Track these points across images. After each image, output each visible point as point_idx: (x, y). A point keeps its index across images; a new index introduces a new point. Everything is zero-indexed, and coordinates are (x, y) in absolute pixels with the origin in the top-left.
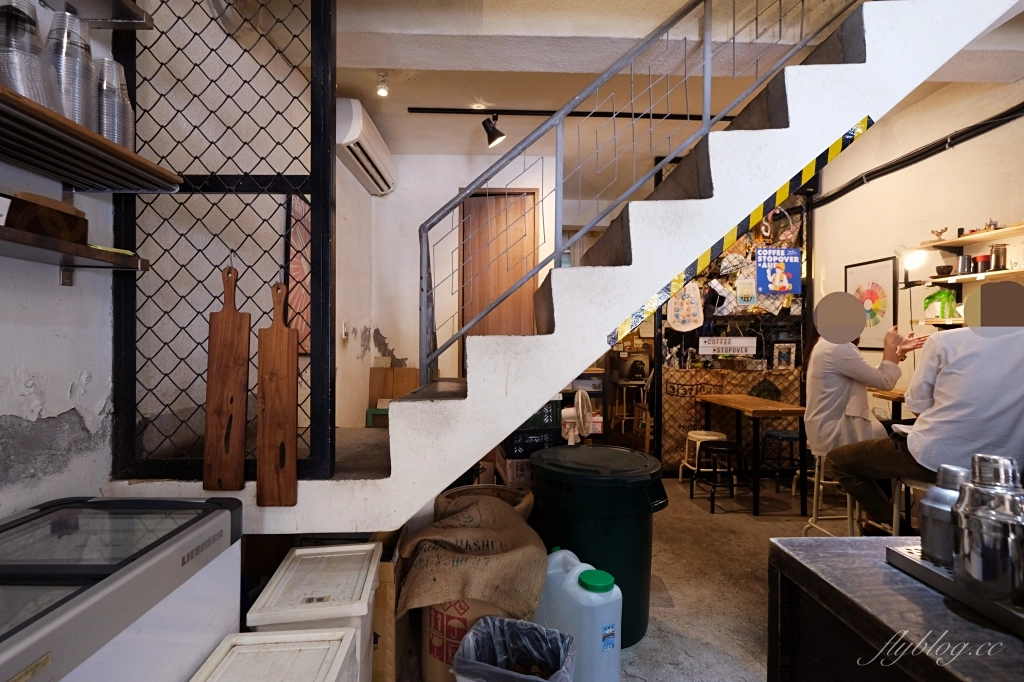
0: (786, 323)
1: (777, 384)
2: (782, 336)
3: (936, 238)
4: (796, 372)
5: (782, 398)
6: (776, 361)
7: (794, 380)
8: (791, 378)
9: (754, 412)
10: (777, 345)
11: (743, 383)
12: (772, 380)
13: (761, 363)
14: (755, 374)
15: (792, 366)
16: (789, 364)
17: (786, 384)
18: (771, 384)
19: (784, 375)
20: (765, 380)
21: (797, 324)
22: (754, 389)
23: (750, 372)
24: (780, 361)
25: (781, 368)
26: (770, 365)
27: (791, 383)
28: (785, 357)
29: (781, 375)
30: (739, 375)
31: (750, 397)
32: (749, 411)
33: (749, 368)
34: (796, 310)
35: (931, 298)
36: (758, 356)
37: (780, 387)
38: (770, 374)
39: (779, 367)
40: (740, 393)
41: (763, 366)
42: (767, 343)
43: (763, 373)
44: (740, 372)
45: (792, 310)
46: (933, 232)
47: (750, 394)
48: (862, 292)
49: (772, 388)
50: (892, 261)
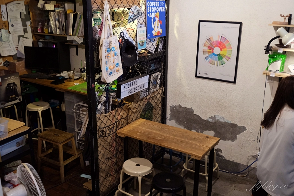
5: (154, 111)
7: (160, 97)
8: (158, 96)
10: (154, 75)
11: (139, 109)
12: (151, 101)
13: (147, 91)
16: (156, 86)
18: (150, 104)
22: (143, 111)
23: (142, 99)
24: (153, 85)
25: (153, 90)
27: (158, 100)
29: (155, 96)
30: (137, 104)
37: (154, 105)
41: (146, 93)
43: (148, 98)
44: (137, 102)
46: (281, 15)
47: (141, 116)
48: (212, 41)
49: (150, 107)
50: (239, 25)
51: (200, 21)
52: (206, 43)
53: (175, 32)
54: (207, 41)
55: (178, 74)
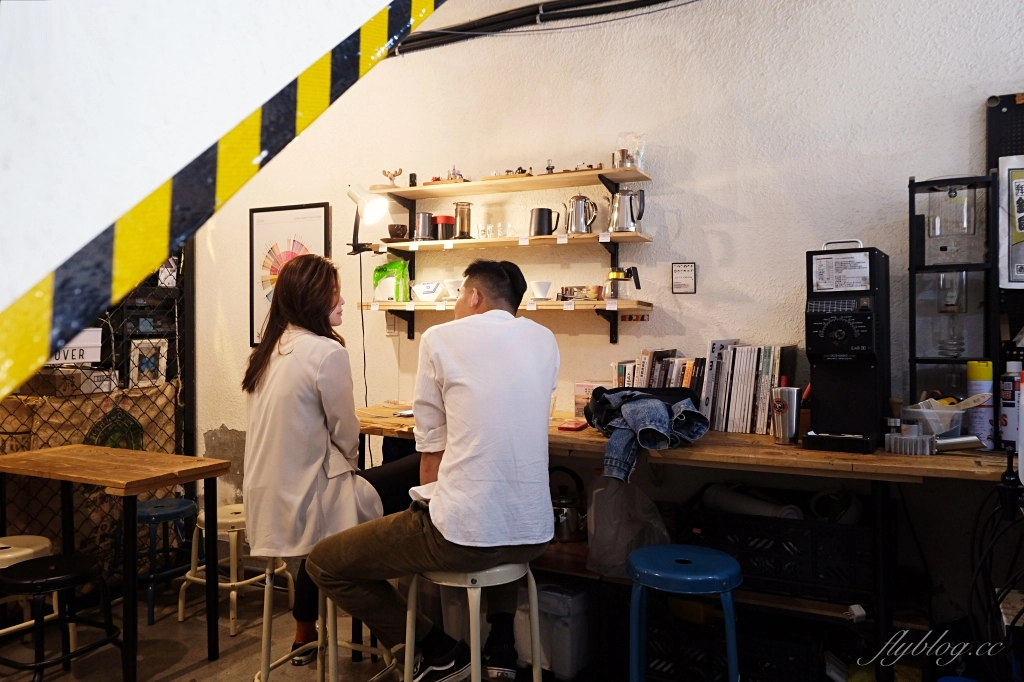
0: (151, 301)
1: (136, 415)
2: (145, 326)
3: (387, 182)
4: (169, 391)
5: (146, 440)
6: (134, 374)
7: (166, 405)
8: (161, 401)
9: (129, 486)
10: (137, 342)
11: (74, 421)
12: (127, 408)
13: (109, 378)
14: (97, 401)
15: (163, 378)
16: (156, 377)
17: (152, 414)
18: (126, 415)
19: (149, 398)
20: (115, 411)
21: (169, 305)
22: (95, 430)
23: (88, 397)
24: (141, 371)
25: (142, 384)
26: (124, 379)
27: (161, 411)
28: (149, 363)
29: (144, 397)
30: (66, 405)
31: (86, 448)
32: (116, 486)
33: (86, 388)
34: (168, 279)
35: (381, 270)
36: (102, 365)
37: (142, 421)
38: (125, 397)
39: (140, 383)
40: (68, 442)
41: (109, 384)
42: (118, 338)
43: (113, 396)
44: (67, 399)
45: (162, 277)
46: (384, 172)
47: (87, 441)
48: (278, 254)
49: (129, 424)
50: (323, 209)
51: (253, 211)
52: (267, 261)
53: (209, 244)
54: (269, 256)
55: (217, 346)
